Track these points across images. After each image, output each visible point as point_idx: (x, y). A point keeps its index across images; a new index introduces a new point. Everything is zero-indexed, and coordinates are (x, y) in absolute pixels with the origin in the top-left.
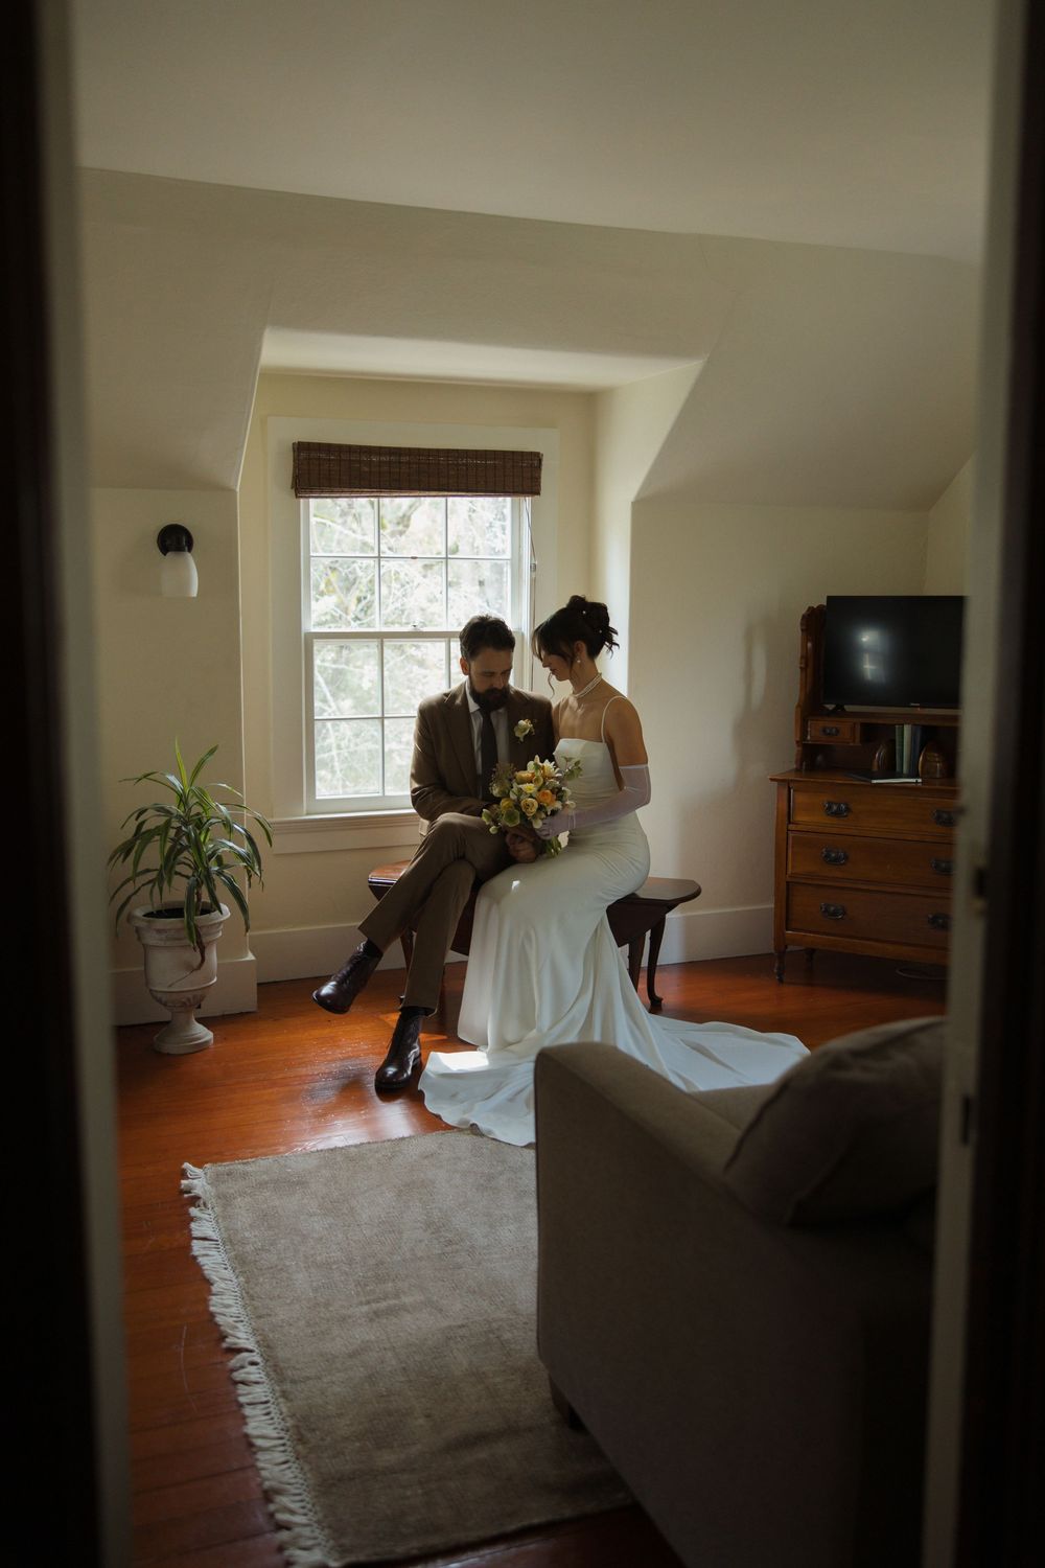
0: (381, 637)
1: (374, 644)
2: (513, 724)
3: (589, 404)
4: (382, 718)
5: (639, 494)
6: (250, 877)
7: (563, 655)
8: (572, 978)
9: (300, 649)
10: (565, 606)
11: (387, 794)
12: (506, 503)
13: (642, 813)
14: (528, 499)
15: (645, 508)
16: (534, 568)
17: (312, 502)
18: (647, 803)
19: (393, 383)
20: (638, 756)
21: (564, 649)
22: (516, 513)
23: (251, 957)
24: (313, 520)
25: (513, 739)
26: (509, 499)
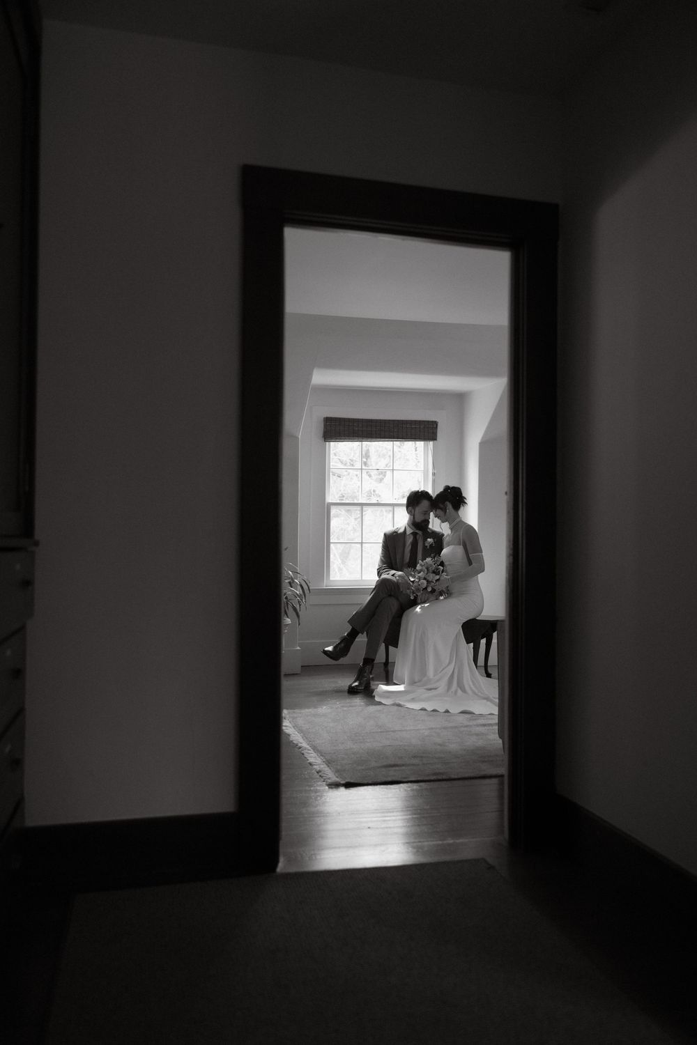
0: (362, 505)
1: (359, 508)
2: (425, 540)
3: (460, 399)
4: (362, 543)
5: (483, 438)
6: (300, 605)
7: (441, 509)
8: (445, 654)
9: (324, 512)
10: (442, 490)
11: (363, 578)
12: (420, 444)
13: (481, 577)
14: (431, 443)
15: (483, 445)
16: (434, 474)
17: (332, 443)
18: (483, 571)
19: (372, 391)
20: (478, 549)
21: (442, 506)
22: (426, 448)
23: (298, 648)
24: (332, 452)
25: (425, 547)
26: (422, 443)
